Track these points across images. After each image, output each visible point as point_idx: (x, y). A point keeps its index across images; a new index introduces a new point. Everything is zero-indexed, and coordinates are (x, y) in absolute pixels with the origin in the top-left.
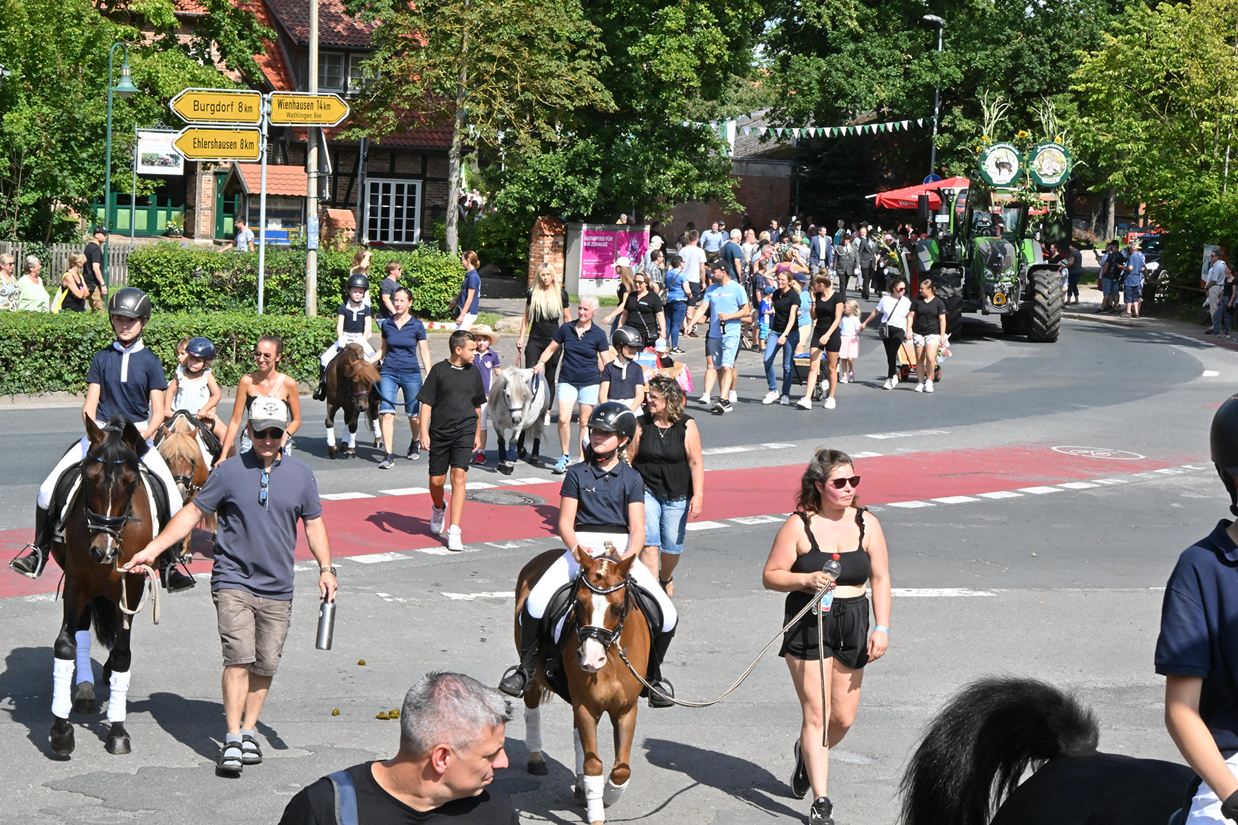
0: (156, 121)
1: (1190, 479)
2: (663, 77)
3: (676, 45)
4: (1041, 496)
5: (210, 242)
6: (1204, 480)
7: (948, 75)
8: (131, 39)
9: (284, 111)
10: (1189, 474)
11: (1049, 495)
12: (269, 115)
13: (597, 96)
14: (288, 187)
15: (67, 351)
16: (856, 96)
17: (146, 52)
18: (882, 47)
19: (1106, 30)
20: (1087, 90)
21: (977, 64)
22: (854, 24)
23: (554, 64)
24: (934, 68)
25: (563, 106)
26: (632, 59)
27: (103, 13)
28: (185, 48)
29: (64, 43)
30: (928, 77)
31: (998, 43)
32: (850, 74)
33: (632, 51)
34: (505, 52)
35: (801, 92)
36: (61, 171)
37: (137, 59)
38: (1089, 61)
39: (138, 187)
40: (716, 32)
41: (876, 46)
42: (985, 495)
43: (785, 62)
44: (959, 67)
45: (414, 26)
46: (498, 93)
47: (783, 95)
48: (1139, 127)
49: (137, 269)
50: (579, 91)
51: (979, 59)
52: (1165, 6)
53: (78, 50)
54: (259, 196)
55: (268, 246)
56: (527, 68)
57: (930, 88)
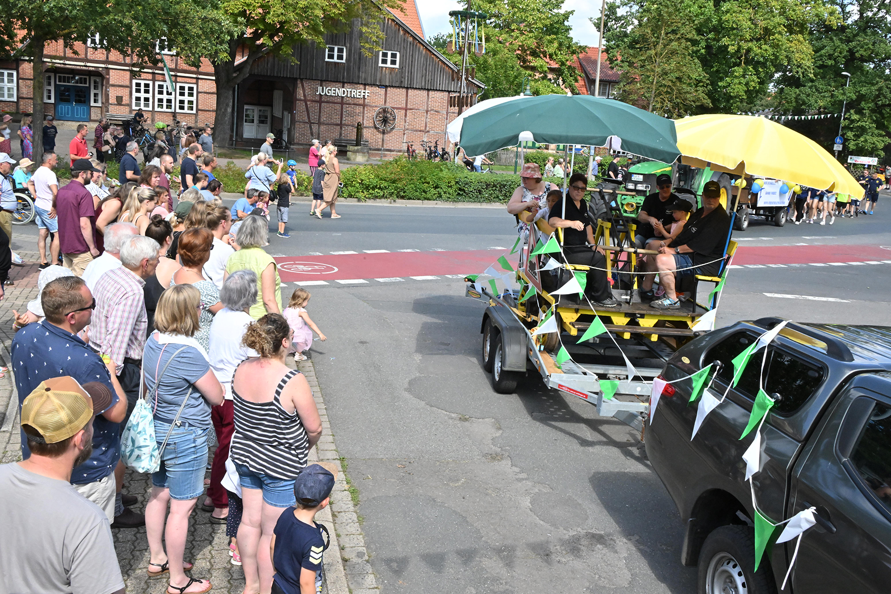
2: (732, 94)
3: (738, 82)
4: (874, 265)
5: (554, 152)
7: (850, 96)
8: (531, 76)
11: (877, 265)
13: (705, 101)
15: (501, 188)
16: (810, 104)
17: (536, 81)
18: (823, 85)
21: (863, 92)
22: (812, 76)
23: (689, 88)
24: (844, 94)
25: (691, 105)
26: (720, 87)
27: (521, 66)
28: (550, 80)
29: (507, 77)
30: (841, 98)
31: (873, 85)
32: (808, 95)
33: (720, 84)
34: (670, 84)
35: (788, 102)
37: (533, 83)
40: (755, 78)
41: (820, 84)
42: (850, 263)
43: (782, 89)
44: (854, 93)
45: (636, 73)
46: (666, 99)
47: (780, 103)
50: (698, 100)
51: (864, 90)
53: (512, 80)
55: (575, 154)
56: (678, 90)
57: (841, 102)
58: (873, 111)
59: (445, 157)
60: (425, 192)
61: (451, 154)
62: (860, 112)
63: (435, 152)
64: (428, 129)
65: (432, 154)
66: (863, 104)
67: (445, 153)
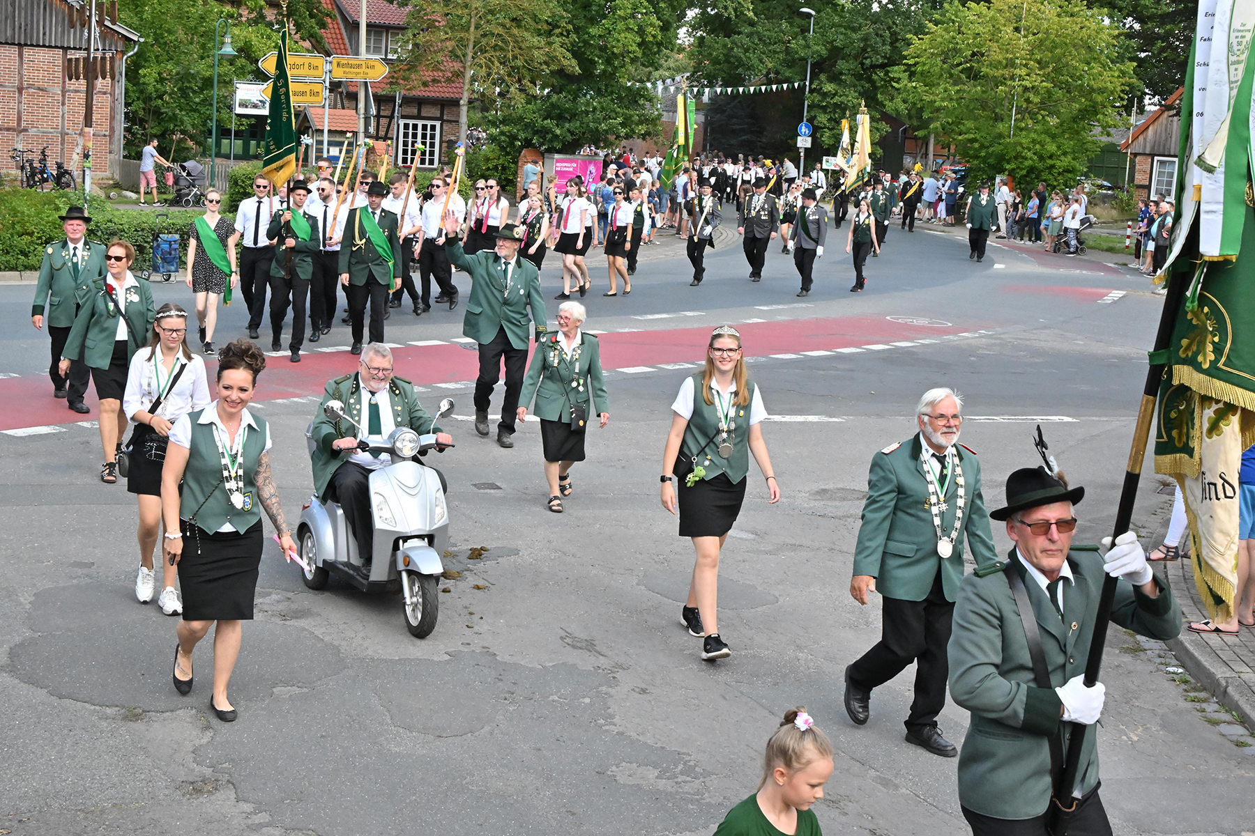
0: (250, 77)
1: (984, 340)
2: (615, 50)
3: (624, 27)
4: (879, 351)
6: (993, 341)
7: (817, 51)
8: (232, 16)
9: (341, 70)
10: (983, 337)
11: (884, 350)
12: (330, 72)
13: (565, 62)
14: (344, 125)
16: (752, 65)
17: (243, 26)
18: (770, 30)
19: (930, 21)
20: (915, 64)
21: (838, 44)
22: (750, 14)
23: (535, 39)
25: (542, 70)
26: (592, 37)
28: (270, 25)
29: (183, 19)
30: (802, 53)
31: (854, 30)
33: (593, 31)
34: (500, 30)
35: (713, 63)
36: (181, 111)
37: (236, 31)
38: (917, 44)
39: (236, 124)
40: (654, 19)
41: (766, 30)
42: (838, 350)
43: (702, 38)
44: (824, 46)
45: (436, 12)
46: (495, 60)
47: (700, 63)
48: (953, 90)
49: (236, 183)
50: (554, 58)
51: (839, 40)
52: (973, 5)
53: (193, 24)
54: (322, 131)
56: (516, 42)
57: (804, 60)
58: (859, 77)
59: (64, 180)
60: (26, 255)
61: (75, 174)
62: (835, 78)
63: (42, 172)
64: (23, 124)
65: (34, 176)
66: (841, 65)
67: (62, 172)
